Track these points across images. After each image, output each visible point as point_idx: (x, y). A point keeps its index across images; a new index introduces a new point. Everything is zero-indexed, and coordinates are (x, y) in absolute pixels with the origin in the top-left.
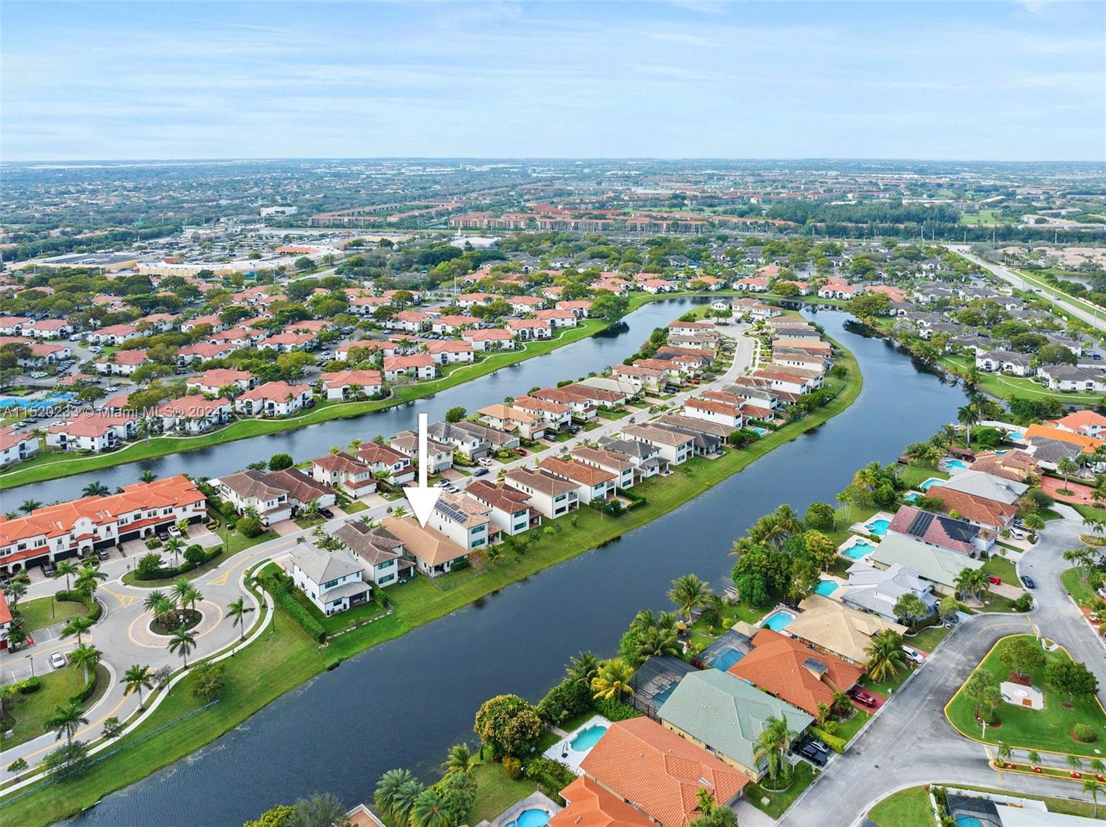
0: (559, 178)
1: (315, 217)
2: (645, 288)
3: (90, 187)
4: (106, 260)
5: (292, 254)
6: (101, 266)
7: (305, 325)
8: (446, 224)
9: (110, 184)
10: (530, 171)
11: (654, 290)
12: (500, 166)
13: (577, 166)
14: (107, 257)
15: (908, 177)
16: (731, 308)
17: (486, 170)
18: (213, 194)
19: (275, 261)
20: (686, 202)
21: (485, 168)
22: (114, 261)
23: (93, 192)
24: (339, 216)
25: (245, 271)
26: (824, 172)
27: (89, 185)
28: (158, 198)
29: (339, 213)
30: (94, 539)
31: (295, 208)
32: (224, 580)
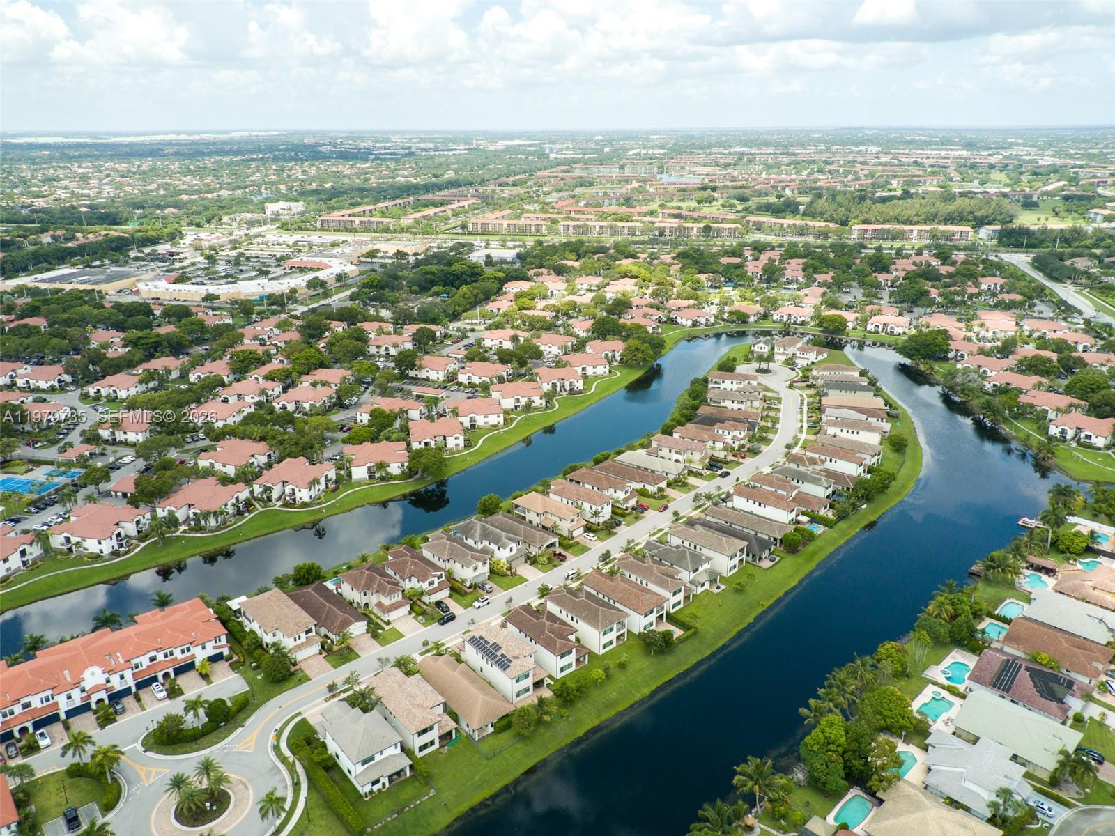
0: (578, 161)
1: (325, 217)
2: (679, 320)
3: (81, 171)
4: (103, 277)
5: (302, 270)
6: (96, 287)
7: (321, 374)
8: (463, 227)
9: (101, 166)
10: (547, 151)
11: (689, 323)
12: (516, 142)
13: (597, 143)
14: (102, 273)
15: (957, 153)
16: (773, 349)
17: (501, 148)
18: (212, 181)
19: (285, 281)
20: (716, 195)
21: (501, 145)
22: (110, 279)
23: (84, 178)
24: (350, 215)
25: (253, 294)
26: (863, 148)
27: (79, 167)
28: (154, 186)
29: (350, 212)
30: (107, 690)
31: (301, 203)
32: (252, 744)
